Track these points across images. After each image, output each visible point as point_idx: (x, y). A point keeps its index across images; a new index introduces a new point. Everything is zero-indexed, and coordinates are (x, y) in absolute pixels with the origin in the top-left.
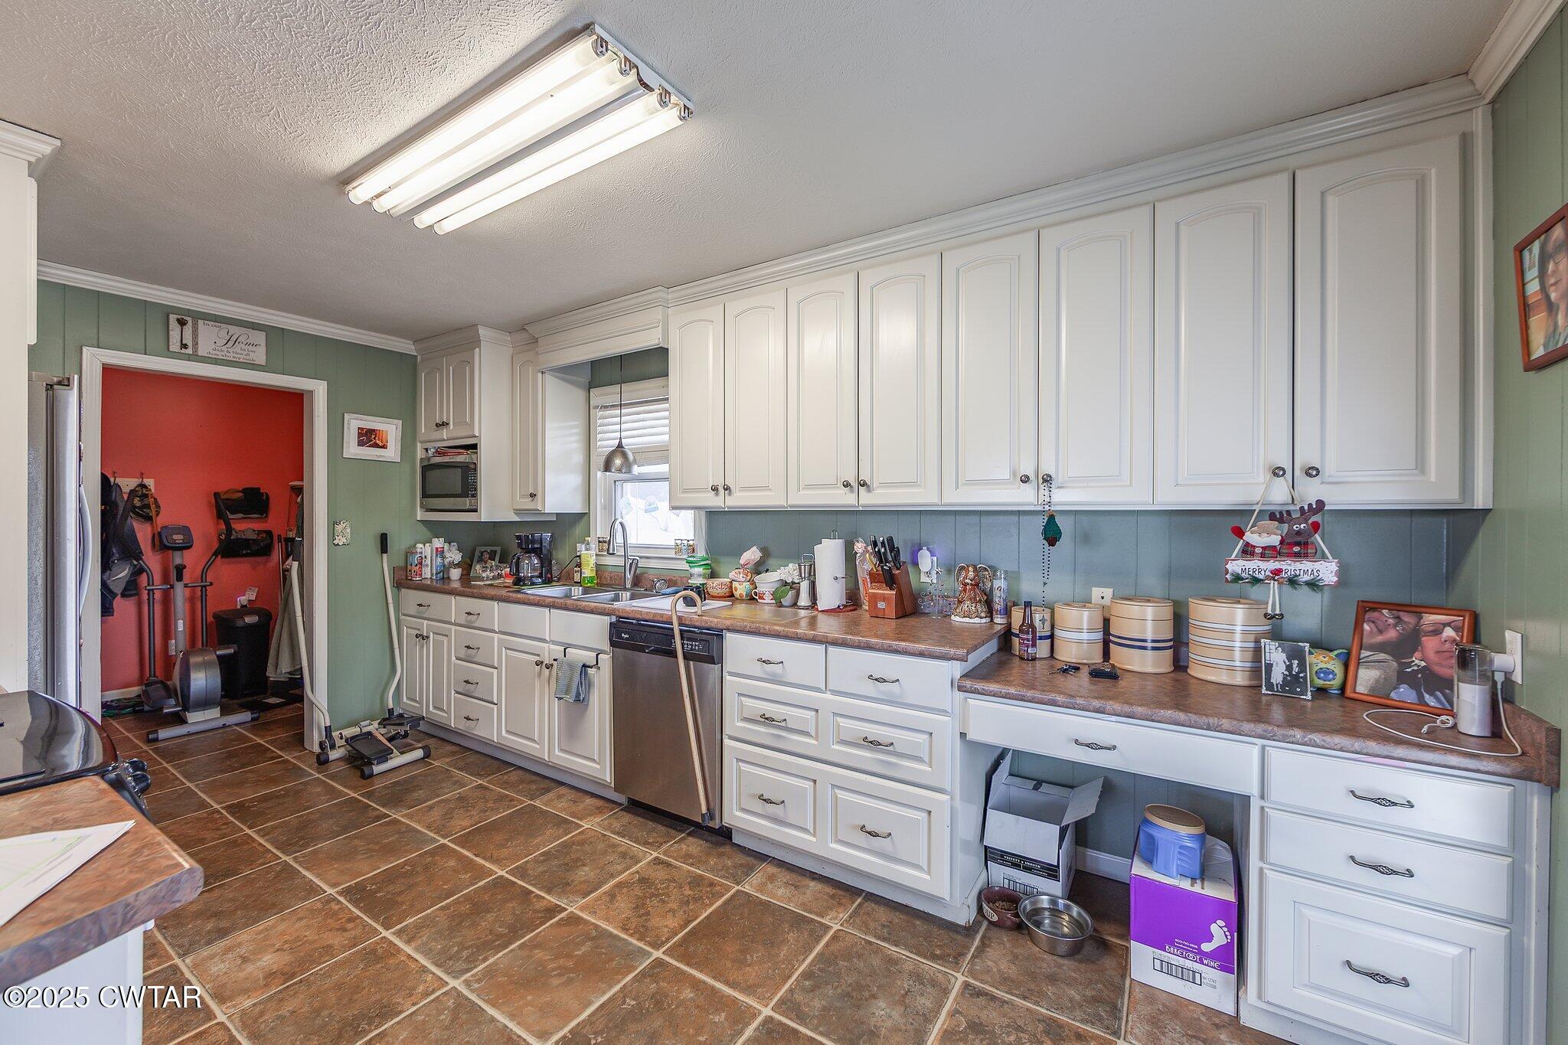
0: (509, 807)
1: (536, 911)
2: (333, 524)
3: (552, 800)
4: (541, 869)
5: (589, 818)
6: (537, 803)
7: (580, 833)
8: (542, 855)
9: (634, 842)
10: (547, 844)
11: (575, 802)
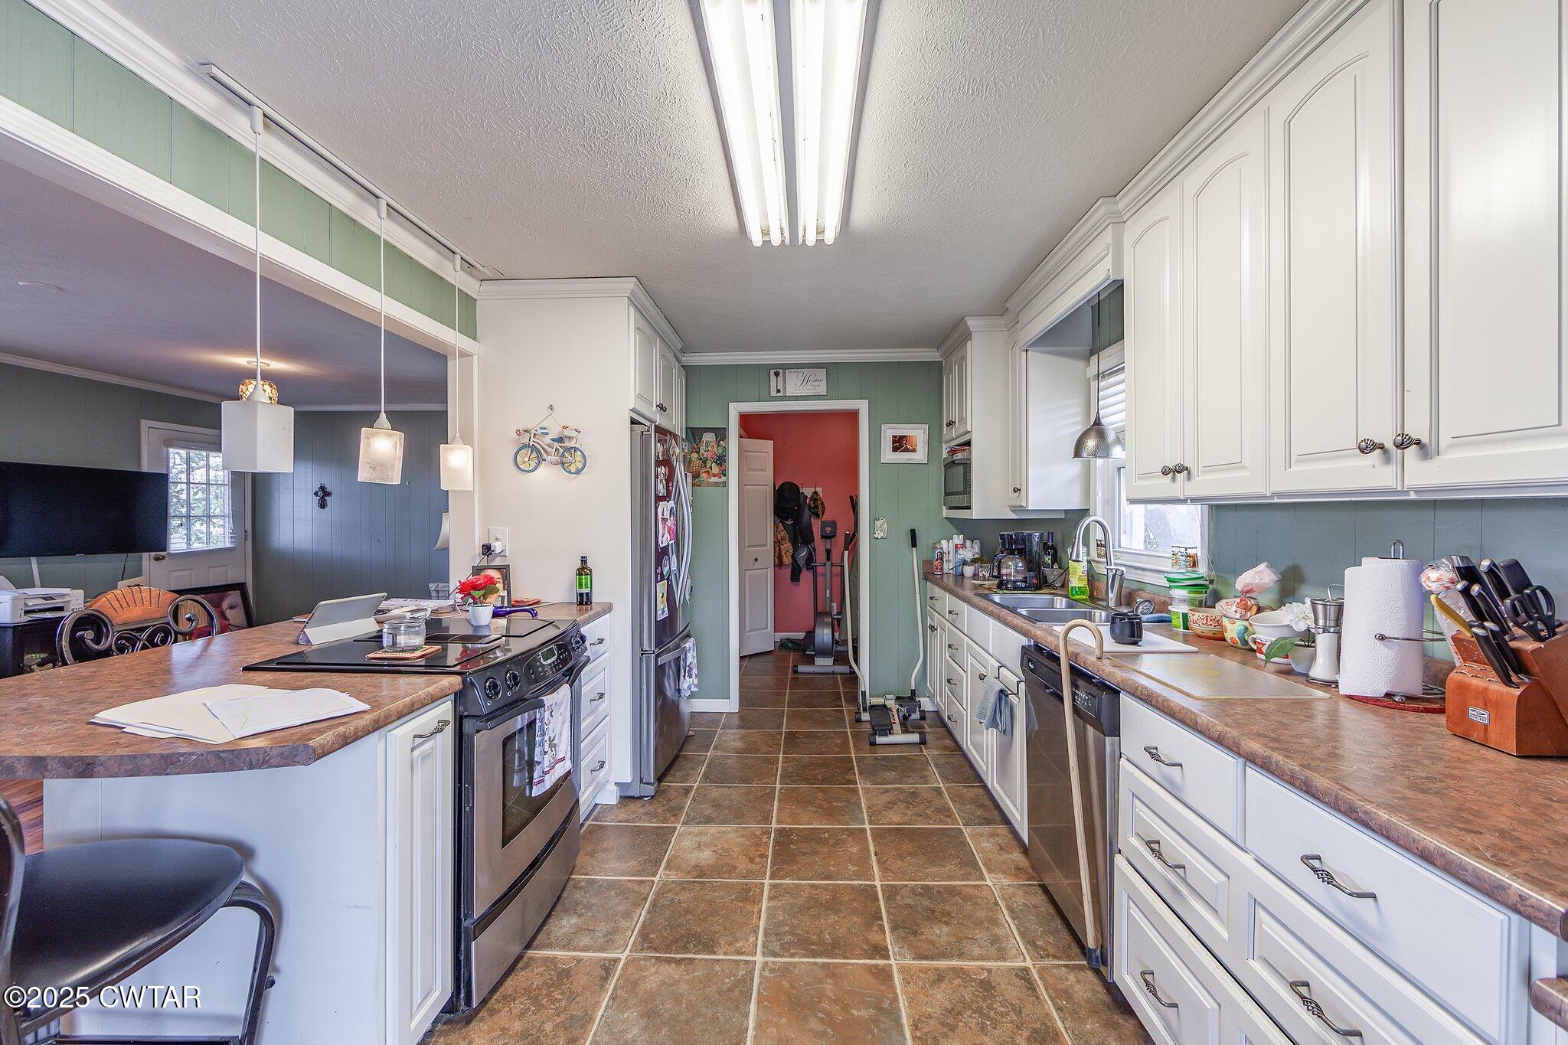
0: (941, 822)
1: (866, 941)
2: (873, 520)
3: (982, 835)
4: (909, 901)
5: (1000, 875)
6: (967, 831)
7: (975, 886)
8: (923, 887)
9: (1020, 933)
10: (936, 879)
11: (1001, 848)
